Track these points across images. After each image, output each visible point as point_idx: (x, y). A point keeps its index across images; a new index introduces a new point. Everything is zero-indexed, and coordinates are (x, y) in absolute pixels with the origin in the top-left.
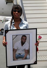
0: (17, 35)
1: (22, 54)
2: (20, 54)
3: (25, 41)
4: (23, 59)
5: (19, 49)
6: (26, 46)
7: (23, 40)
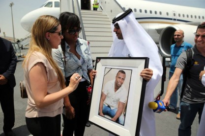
0: (111, 68)
1: (112, 108)
2: (109, 106)
3: (122, 83)
4: (113, 119)
5: (109, 95)
6: (121, 94)
7: (119, 80)
